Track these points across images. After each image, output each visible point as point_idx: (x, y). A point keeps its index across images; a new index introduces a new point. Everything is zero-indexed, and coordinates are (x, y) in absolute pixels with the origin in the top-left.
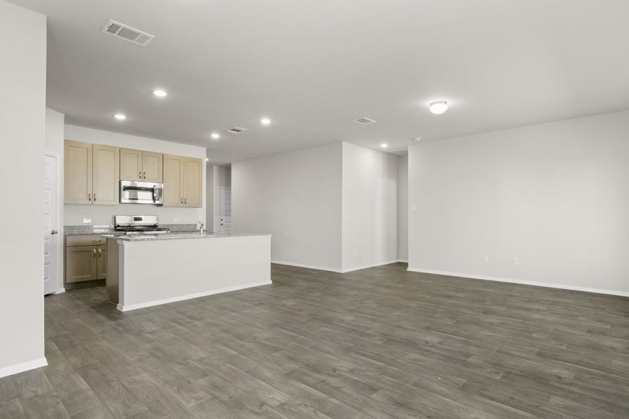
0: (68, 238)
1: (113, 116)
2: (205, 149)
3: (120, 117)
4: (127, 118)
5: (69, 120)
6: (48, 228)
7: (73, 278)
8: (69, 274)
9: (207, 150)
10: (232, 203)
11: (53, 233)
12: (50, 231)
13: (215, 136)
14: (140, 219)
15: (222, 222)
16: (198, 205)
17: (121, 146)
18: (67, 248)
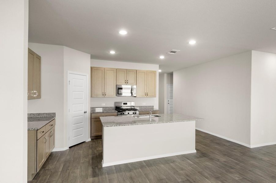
0: (93, 115)
1: (109, 52)
2: (158, 65)
3: (112, 52)
4: (116, 53)
5: (93, 57)
6: (82, 110)
7: (94, 134)
8: (92, 132)
9: (159, 66)
10: (173, 92)
11: (85, 113)
12: (83, 111)
13: (162, 57)
14: (126, 104)
15: (169, 102)
16: (154, 96)
17: (117, 68)
18: (92, 119)
